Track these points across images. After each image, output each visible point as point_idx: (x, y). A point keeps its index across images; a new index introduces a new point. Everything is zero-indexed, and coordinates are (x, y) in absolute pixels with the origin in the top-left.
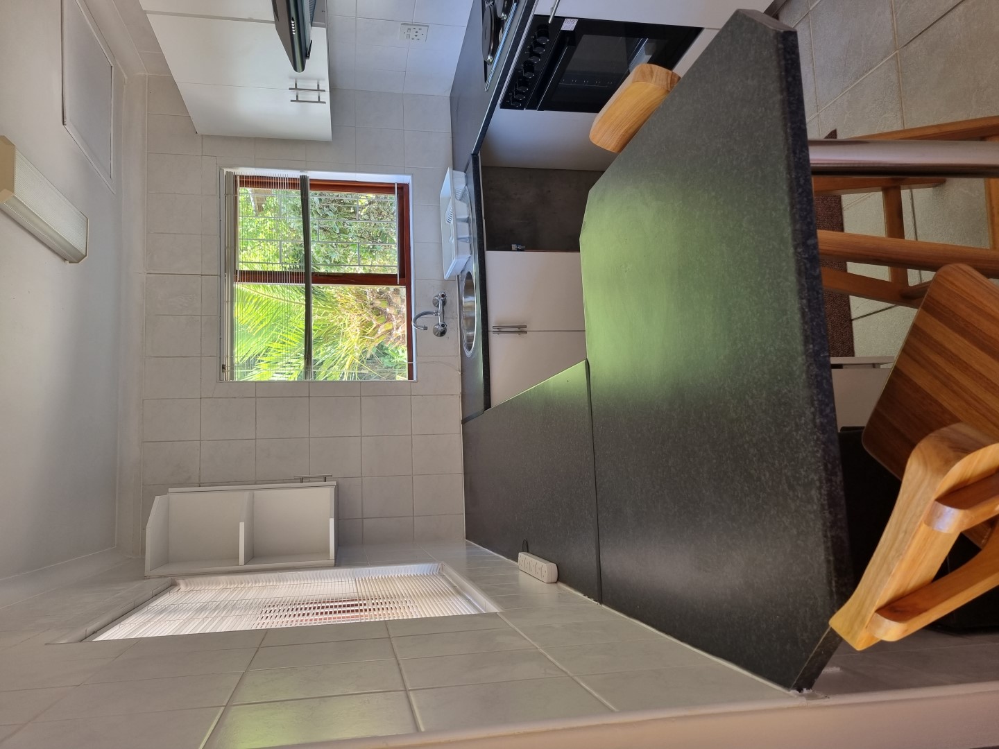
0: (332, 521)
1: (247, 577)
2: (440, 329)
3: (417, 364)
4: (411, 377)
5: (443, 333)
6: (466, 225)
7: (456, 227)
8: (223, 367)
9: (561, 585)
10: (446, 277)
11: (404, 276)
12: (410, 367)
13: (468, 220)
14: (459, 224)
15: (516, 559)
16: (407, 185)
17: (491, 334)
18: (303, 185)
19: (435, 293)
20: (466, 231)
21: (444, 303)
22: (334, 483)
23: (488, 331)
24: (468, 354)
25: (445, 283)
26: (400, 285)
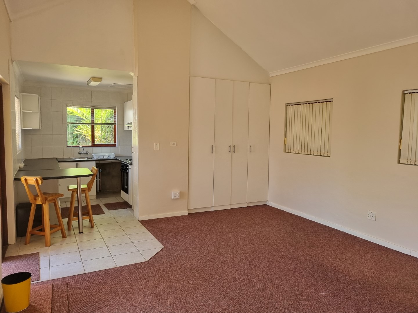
0: (32, 128)
1: (20, 112)
2: (80, 153)
3: (72, 148)
4: (68, 146)
5: (79, 154)
7: (102, 155)
8: (70, 105)
9: (19, 168)
10: (93, 154)
11: (94, 145)
12: (71, 146)
13: (104, 158)
14: (103, 156)
15: (23, 163)
16: (116, 146)
18: (115, 124)
19: (89, 152)
21: (87, 154)
22: (40, 129)
23: (76, 162)
25: (91, 154)
26: (92, 144)
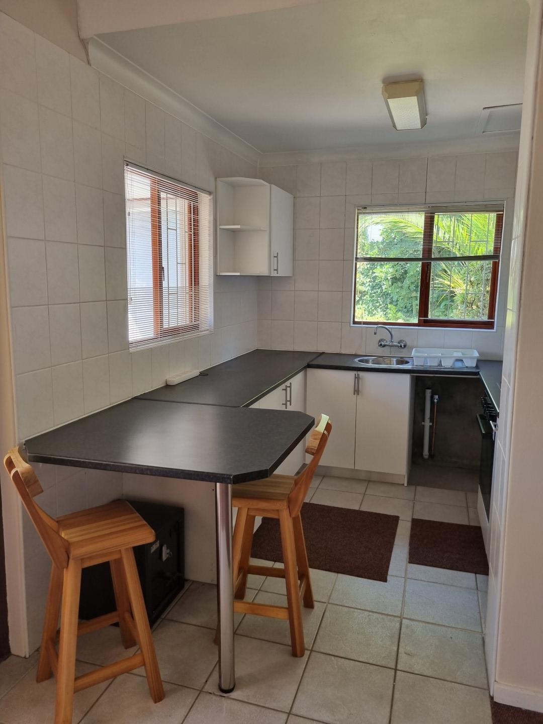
3: (361, 327)
4: (354, 323)
6: (436, 364)
7: (434, 357)
8: (365, 208)
10: (412, 350)
11: (425, 322)
13: (440, 365)
16: (493, 328)
17: (355, 372)
18: (496, 257)
19: (408, 342)
20: (432, 364)
23: (358, 371)
24: (357, 360)
26: (419, 320)
